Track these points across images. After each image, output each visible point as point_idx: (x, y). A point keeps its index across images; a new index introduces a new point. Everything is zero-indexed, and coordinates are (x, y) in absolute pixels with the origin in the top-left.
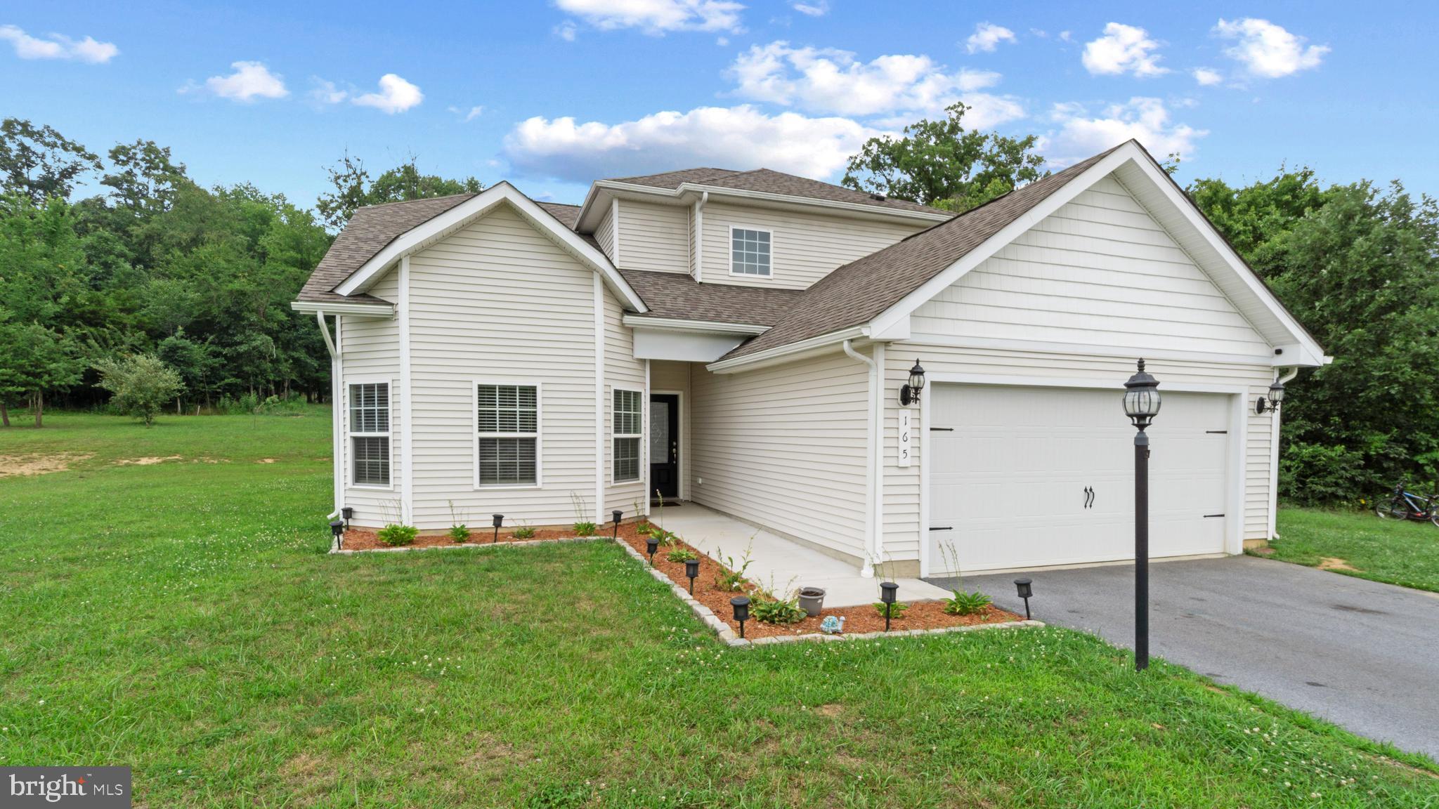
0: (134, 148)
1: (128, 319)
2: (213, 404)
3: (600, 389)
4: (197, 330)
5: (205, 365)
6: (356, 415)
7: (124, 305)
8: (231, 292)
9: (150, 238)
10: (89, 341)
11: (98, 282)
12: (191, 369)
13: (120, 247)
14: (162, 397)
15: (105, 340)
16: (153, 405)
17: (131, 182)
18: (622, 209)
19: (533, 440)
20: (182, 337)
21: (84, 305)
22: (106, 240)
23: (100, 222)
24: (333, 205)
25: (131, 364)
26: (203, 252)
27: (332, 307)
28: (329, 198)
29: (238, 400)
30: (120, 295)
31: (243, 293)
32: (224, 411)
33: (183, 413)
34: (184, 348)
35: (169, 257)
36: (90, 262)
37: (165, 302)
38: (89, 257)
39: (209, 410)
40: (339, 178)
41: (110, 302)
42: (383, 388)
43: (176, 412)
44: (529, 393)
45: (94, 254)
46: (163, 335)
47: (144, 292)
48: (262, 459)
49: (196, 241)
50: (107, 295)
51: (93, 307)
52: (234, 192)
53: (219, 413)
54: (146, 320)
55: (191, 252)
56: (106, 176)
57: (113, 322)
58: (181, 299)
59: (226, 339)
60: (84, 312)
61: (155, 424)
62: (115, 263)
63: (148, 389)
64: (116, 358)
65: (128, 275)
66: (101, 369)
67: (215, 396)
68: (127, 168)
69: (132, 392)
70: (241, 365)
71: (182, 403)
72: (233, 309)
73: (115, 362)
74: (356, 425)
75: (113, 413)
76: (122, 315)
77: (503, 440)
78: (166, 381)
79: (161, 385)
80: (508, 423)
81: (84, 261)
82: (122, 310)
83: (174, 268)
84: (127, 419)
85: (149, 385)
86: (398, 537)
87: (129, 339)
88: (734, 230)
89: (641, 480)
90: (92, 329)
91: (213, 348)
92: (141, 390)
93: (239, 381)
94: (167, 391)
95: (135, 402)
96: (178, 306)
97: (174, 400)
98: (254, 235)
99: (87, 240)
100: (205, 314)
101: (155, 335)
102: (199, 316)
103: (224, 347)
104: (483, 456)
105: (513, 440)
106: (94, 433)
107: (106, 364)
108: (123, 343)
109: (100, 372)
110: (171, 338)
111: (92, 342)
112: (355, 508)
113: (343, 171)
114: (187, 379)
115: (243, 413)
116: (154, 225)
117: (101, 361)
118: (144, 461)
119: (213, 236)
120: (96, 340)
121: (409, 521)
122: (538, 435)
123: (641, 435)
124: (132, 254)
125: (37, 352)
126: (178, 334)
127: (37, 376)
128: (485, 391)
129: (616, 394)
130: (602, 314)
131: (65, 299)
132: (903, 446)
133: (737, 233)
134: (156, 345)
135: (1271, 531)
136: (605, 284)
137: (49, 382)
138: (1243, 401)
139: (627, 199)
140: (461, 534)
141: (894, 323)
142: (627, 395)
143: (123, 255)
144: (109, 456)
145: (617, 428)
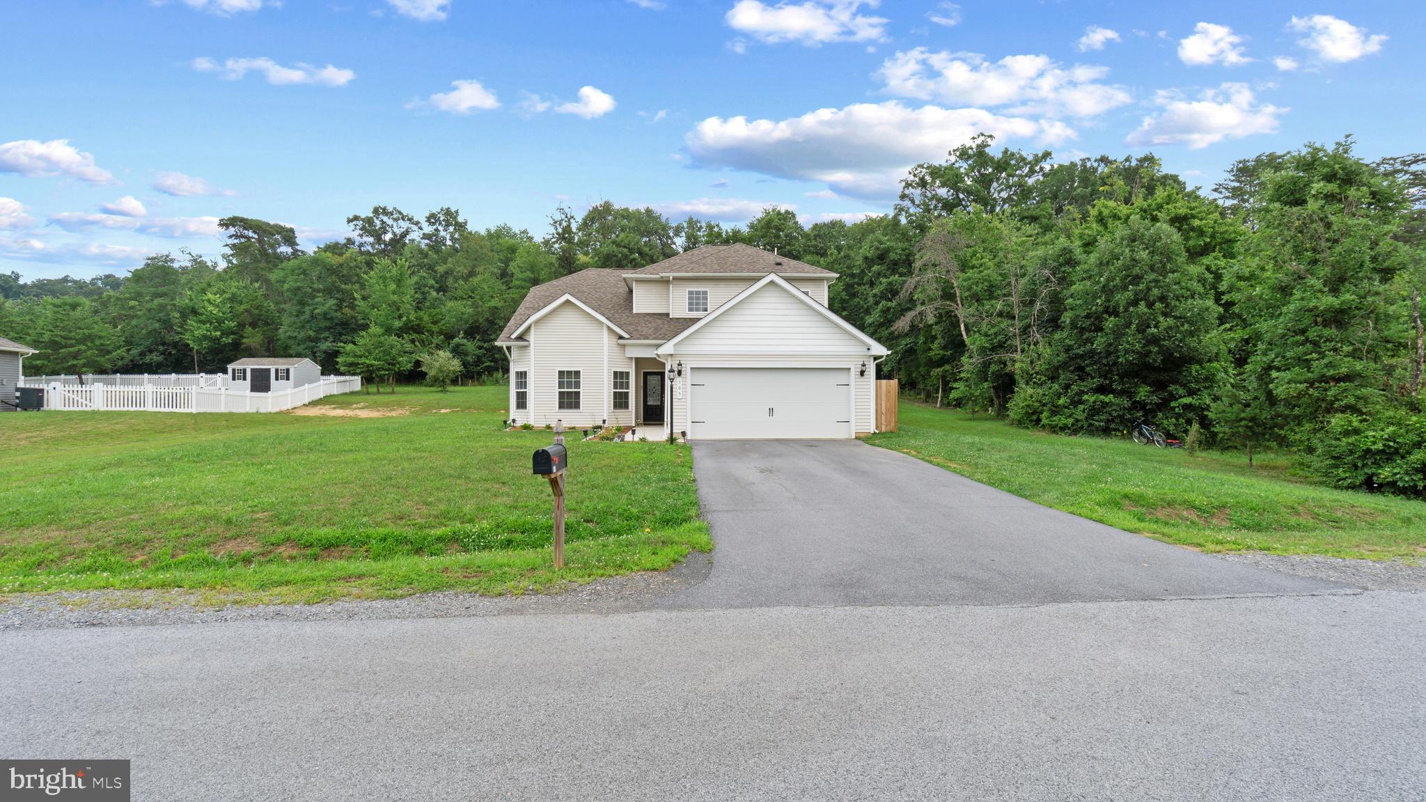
0: (439, 213)
1: (435, 328)
2: (478, 379)
3: (606, 371)
4: (471, 333)
5: (474, 355)
6: (517, 383)
7: (433, 319)
8: (489, 308)
9: (447, 273)
11: (420, 306)
12: (467, 358)
13: (432, 282)
14: (451, 375)
15: (423, 341)
16: (447, 380)
17: (437, 236)
18: (637, 284)
19: (579, 392)
20: (463, 338)
21: (413, 321)
22: (424, 277)
23: (420, 266)
24: (553, 240)
25: (436, 356)
26: (475, 280)
27: (509, 344)
28: (551, 236)
29: (492, 376)
30: (431, 312)
31: (496, 308)
32: (483, 383)
33: (462, 385)
34: (463, 345)
35: (457, 285)
36: (416, 293)
37: (454, 316)
38: (416, 289)
39: (476, 383)
40: (556, 222)
41: (426, 318)
42: (525, 373)
43: (458, 385)
44: (577, 373)
45: (419, 287)
46: (452, 337)
47: (444, 310)
48: (499, 410)
49: (472, 274)
50: (425, 313)
51: (418, 322)
52: (496, 231)
53: (481, 385)
54: (444, 328)
55: (469, 281)
56: (424, 234)
57: (427, 331)
58: (462, 314)
59: (486, 337)
60: (413, 325)
61: (447, 391)
62: (429, 292)
63: (445, 371)
65: (435, 300)
66: (422, 360)
67: (479, 374)
68: (435, 227)
69: (436, 373)
70: (494, 354)
71: (462, 378)
72: (491, 318)
73: (429, 355)
74: (517, 388)
75: (426, 386)
76: (432, 325)
77: (567, 392)
78: (454, 366)
79: (451, 368)
80: (570, 385)
81: (413, 293)
82: (432, 323)
83: (459, 293)
84: (434, 389)
85: (445, 368)
86: (526, 427)
87: (435, 341)
88: (689, 291)
89: (630, 409)
90: (417, 336)
91: (479, 343)
92: (441, 372)
93: (492, 364)
94: (454, 372)
95: (438, 379)
96: (461, 319)
97: (457, 377)
98: (507, 261)
99: (416, 279)
100: (476, 321)
101: (449, 337)
102: (472, 323)
103: (485, 343)
104: (560, 398)
105: (571, 392)
106: (418, 397)
107: (425, 357)
108: (432, 343)
109: (422, 362)
110: (457, 339)
111: (417, 343)
112: (517, 419)
113: (558, 217)
114: (465, 364)
115: (494, 384)
116: (449, 265)
117: (422, 355)
118: (443, 411)
119: (482, 268)
120: (419, 342)
121: (532, 423)
122: (581, 390)
123: (630, 390)
124: (437, 286)
125: (394, 351)
126: (460, 336)
127: (394, 365)
128: (561, 373)
129: (615, 373)
130: (606, 341)
131: (404, 319)
132: (679, 391)
133: (690, 293)
134: (449, 344)
135: (872, 429)
136: (609, 328)
137: (399, 368)
138: (853, 371)
139: (638, 281)
140: (549, 427)
141: (667, 348)
142: (621, 373)
143: (432, 287)
144: (427, 408)
145: (615, 387)
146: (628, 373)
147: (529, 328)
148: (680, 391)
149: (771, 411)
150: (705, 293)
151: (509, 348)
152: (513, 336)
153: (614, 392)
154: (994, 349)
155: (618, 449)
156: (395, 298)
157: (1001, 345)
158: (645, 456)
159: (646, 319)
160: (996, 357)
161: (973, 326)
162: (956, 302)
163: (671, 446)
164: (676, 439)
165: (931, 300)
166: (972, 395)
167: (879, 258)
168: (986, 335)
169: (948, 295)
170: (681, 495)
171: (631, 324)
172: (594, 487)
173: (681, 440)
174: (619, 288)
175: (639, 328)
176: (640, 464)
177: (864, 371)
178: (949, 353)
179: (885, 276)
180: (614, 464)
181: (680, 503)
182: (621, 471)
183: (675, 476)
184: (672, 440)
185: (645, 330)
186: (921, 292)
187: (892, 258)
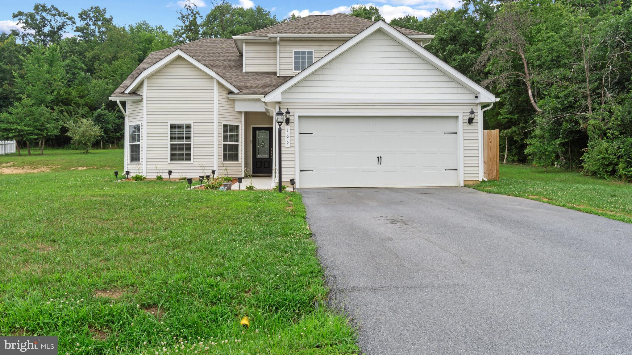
0: (90, 11)
1: (81, 101)
2: (117, 143)
3: (216, 124)
5: (114, 123)
6: (131, 136)
7: (80, 94)
9: (95, 58)
10: (64, 113)
11: (70, 83)
12: (108, 126)
13: (81, 65)
14: (93, 139)
15: (71, 112)
16: (88, 143)
17: (88, 29)
18: (247, 47)
19: (190, 144)
20: (105, 109)
21: (63, 95)
22: (75, 61)
23: (73, 52)
25: (80, 124)
26: (117, 63)
27: (123, 98)
28: (179, 28)
30: (79, 89)
32: (122, 147)
33: (104, 148)
34: (105, 115)
35: (102, 67)
36: (67, 73)
37: (98, 92)
38: (67, 70)
39: (116, 146)
41: (74, 93)
42: (139, 126)
43: (100, 148)
44: (188, 127)
45: (69, 69)
46: (95, 109)
47: (89, 87)
49: (115, 58)
50: (73, 89)
51: (67, 96)
52: (138, 27)
53: (120, 148)
54: (89, 101)
55: (112, 64)
56: (77, 27)
57: (75, 103)
58: (105, 90)
60: (63, 98)
61: (89, 153)
62: (77, 73)
63: (87, 136)
64: (76, 122)
65: (83, 78)
66: (68, 126)
68: (86, 22)
69: (80, 137)
71: (103, 143)
73: (74, 123)
75: (73, 149)
76: (79, 99)
77: (179, 144)
78: (95, 131)
79: (92, 133)
80: (180, 138)
81: (64, 73)
82: (79, 97)
83: (104, 73)
84: (78, 151)
85: (87, 133)
86: (139, 179)
87: (81, 112)
88: (295, 52)
89: (240, 161)
90: (66, 107)
91: (118, 114)
92: (84, 136)
94: (95, 136)
95: (81, 142)
97: (99, 141)
99: (67, 62)
101: (92, 108)
104: (171, 150)
105: (183, 144)
106: (63, 157)
107: (70, 124)
108: (78, 113)
109: (68, 128)
110: (100, 110)
111: (65, 113)
112: (130, 171)
114: (106, 132)
116: (96, 51)
117: (68, 123)
118: (80, 168)
119: (122, 54)
120: (67, 113)
121: (144, 174)
122: (192, 143)
123: (239, 143)
124: (85, 68)
125: (42, 119)
126: (103, 108)
127: (42, 130)
128: (173, 126)
129: (225, 126)
130: (216, 95)
131: (55, 93)
132: (287, 139)
133: (296, 53)
134: (93, 114)
135: (481, 176)
136: (219, 83)
137: (46, 133)
138: (460, 119)
139: (248, 43)
140: (160, 178)
141: (275, 96)
142: (231, 126)
143: (81, 69)
144: (66, 167)
145: (225, 140)
146: (237, 127)
147: (141, 84)
148: (289, 139)
149: (379, 159)
150: (310, 53)
151: (124, 104)
152: (127, 92)
153: (224, 145)
154: (565, 109)
155: (221, 197)
156: (47, 76)
157: (571, 106)
158: (249, 204)
159: (255, 77)
160: (567, 116)
161: (543, 90)
162: (524, 72)
163: (280, 194)
164: (284, 188)
165: (502, 70)
166: (546, 150)
167: (451, 40)
168: (557, 97)
169: (517, 66)
170: (296, 257)
171: (241, 82)
172: (176, 245)
173: (289, 189)
174: (231, 53)
175: (248, 84)
176: (243, 214)
177: (473, 119)
178: (516, 117)
179: (458, 53)
180: (211, 213)
181: (295, 271)
182: (219, 223)
183: (286, 229)
184: (280, 188)
185: (254, 86)
186: (493, 64)
187: (463, 39)
